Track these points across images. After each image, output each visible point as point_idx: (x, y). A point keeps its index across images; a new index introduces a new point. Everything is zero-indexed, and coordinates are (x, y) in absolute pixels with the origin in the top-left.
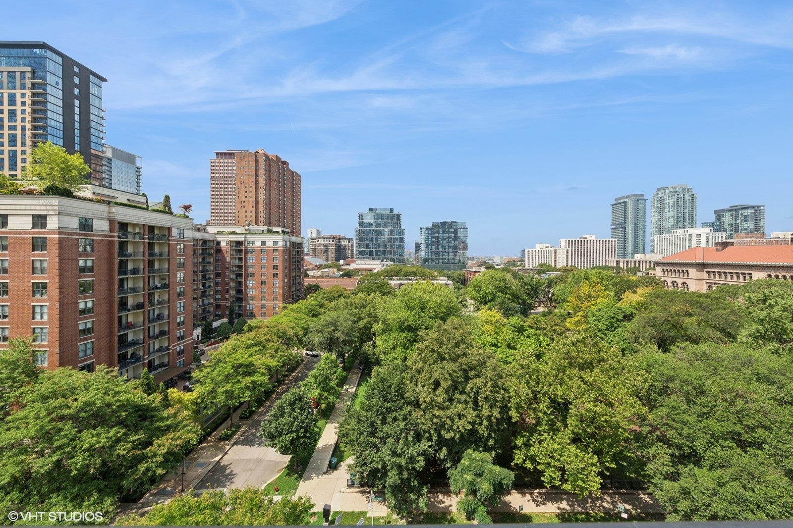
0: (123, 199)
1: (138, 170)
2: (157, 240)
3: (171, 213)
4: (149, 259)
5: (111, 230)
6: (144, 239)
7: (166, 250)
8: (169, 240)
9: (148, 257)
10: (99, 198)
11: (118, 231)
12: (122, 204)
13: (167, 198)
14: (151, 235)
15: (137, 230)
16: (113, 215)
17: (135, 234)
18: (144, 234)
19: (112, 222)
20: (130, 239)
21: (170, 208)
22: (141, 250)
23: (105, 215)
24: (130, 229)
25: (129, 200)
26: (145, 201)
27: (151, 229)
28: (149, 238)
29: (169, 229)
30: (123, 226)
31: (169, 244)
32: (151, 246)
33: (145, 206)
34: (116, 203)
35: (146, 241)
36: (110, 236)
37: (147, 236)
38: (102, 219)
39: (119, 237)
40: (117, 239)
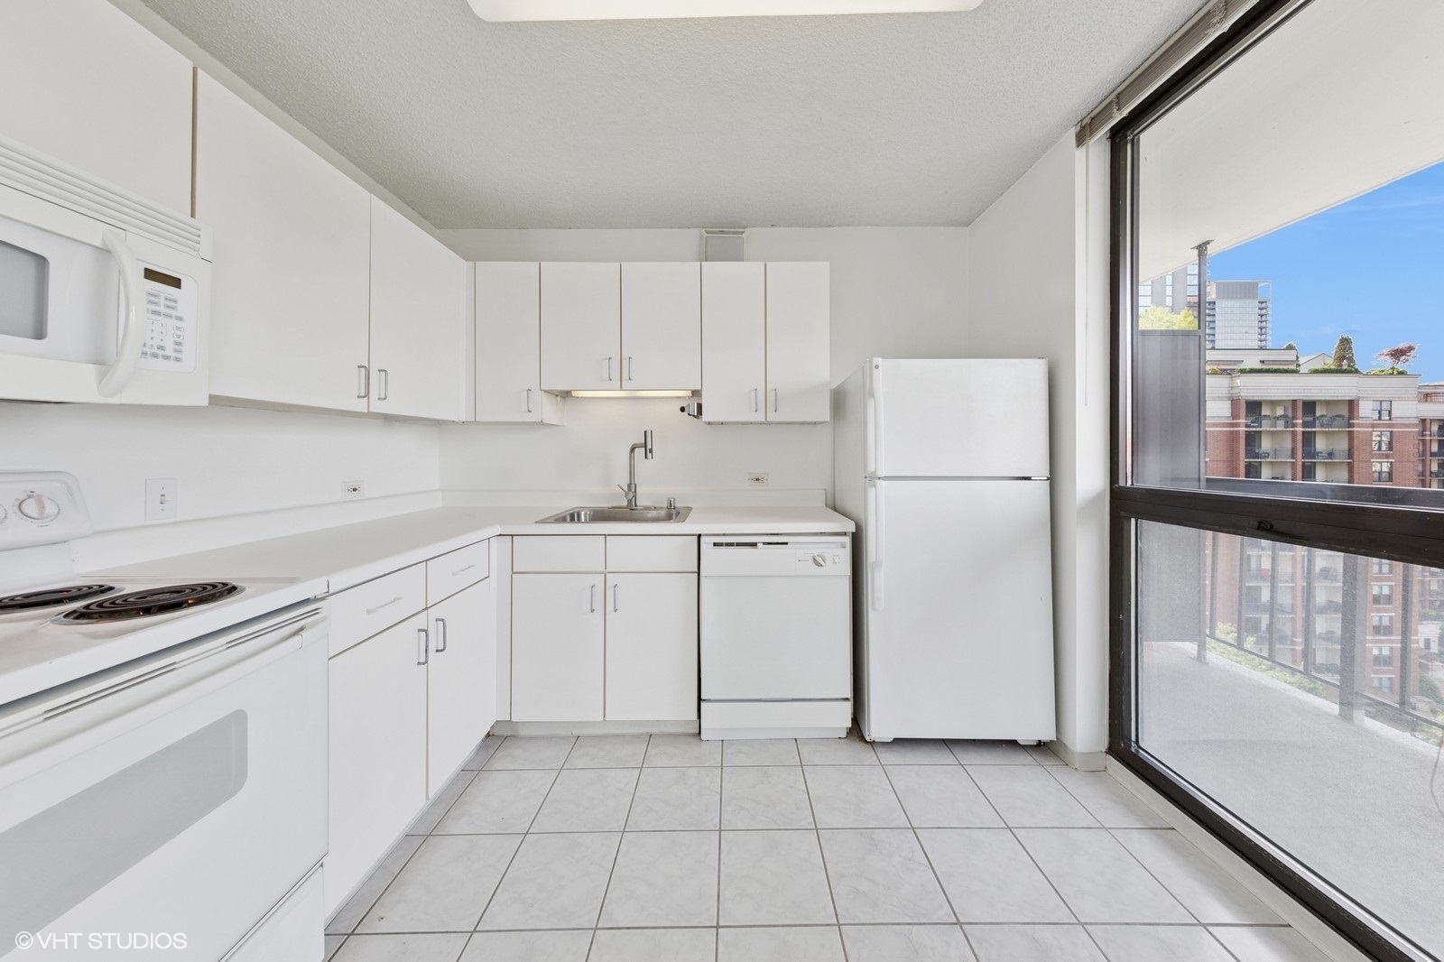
0: (1252, 361)
1: (1264, 305)
2: (1322, 426)
3: (1357, 371)
4: (1303, 463)
5: (1235, 415)
6: (1294, 425)
7: (1343, 445)
8: (1351, 425)
9: (1303, 458)
10: (1215, 367)
11: (1247, 416)
12: (1252, 371)
13: (1345, 343)
14: (1309, 419)
15: (1280, 412)
16: (1237, 391)
17: (1277, 418)
18: (1294, 417)
19: (1235, 402)
20: (1266, 426)
21: (1351, 360)
22: (1288, 445)
23: (1224, 393)
24: (1265, 411)
25: (1262, 362)
26: (1295, 358)
27: (1310, 406)
28: (1305, 425)
29: (1352, 405)
30: (1254, 407)
31: (1351, 434)
32: (1308, 439)
33: (1293, 367)
34: (1243, 371)
35: (1300, 429)
36: (1232, 425)
37: (1300, 421)
38: (1221, 399)
39: (1247, 426)
40: (1243, 429)
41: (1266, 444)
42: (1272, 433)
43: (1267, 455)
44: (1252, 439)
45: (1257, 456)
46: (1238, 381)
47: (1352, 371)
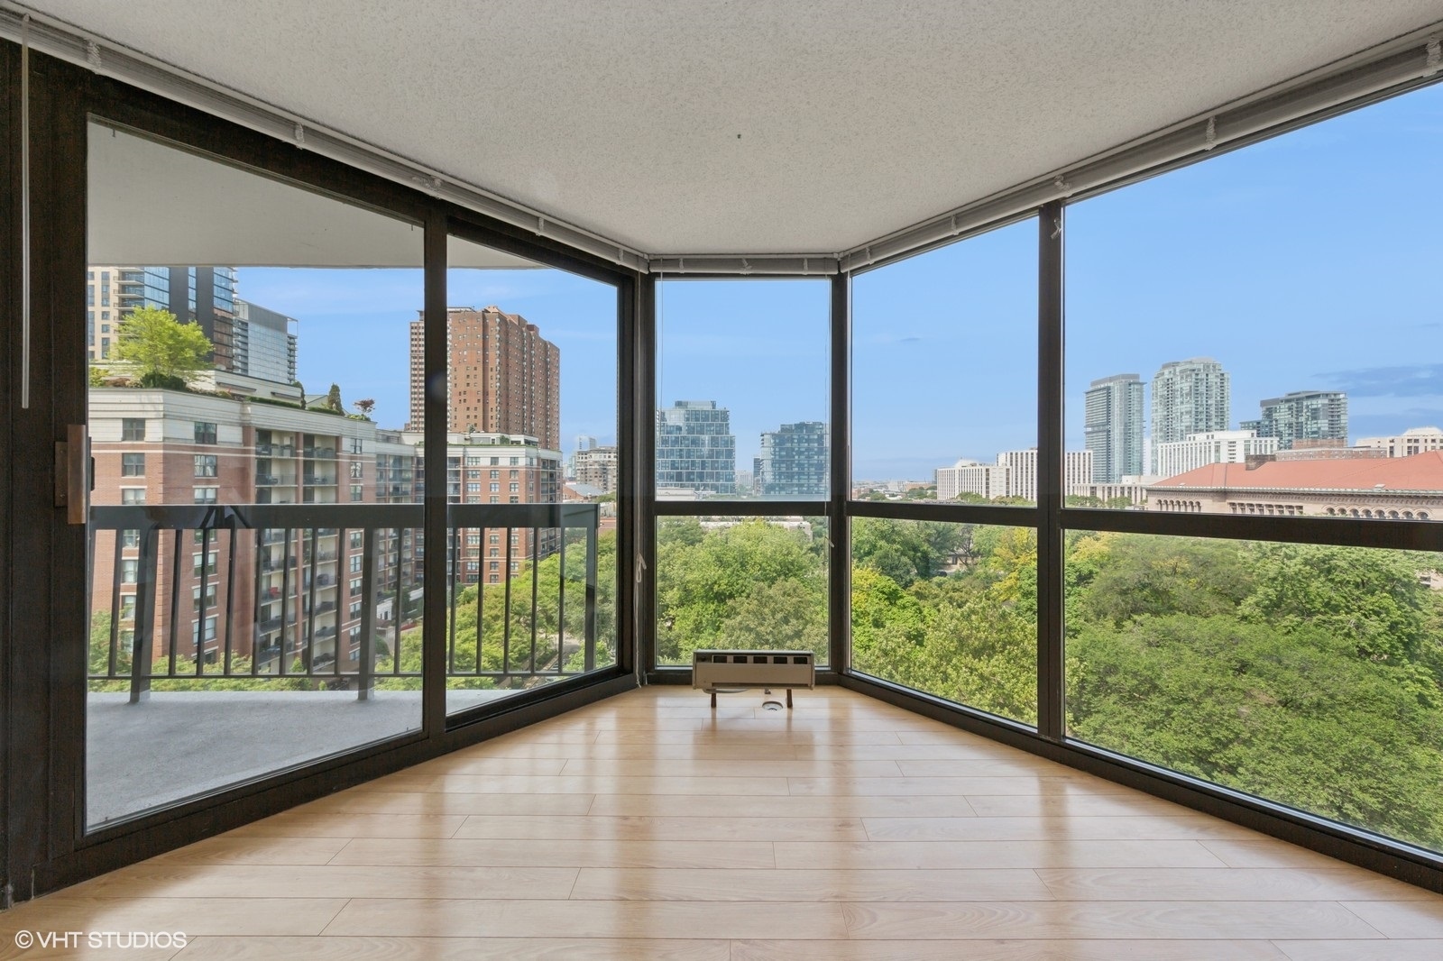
0: (263, 392)
1: (292, 341)
2: (319, 456)
4: (305, 488)
5: (246, 442)
6: (297, 455)
7: (332, 473)
8: (337, 457)
9: (304, 483)
10: (226, 391)
11: (257, 444)
12: (262, 401)
13: (335, 389)
14: (309, 450)
15: (287, 442)
16: (248, 418)
17: (284, 447)
18: (297, 448)
19: (246, 428)
20: (275, 455)
21: (339, 405)
22: (293, 472)
23: (236, 418)
24: (275, 440)
25: (273, 394)
26: (299, 395)
27: (309, 439)
28: (305, 454)
29: (338, 439)
30: (265, 435)
31: (337, 463)
32: (308, 466)
33: (299, 403)
34: (254, 400)
35: (301, 458)
36: (243, 451)
37: (301, 451)
38: (231, 424)
39: (257, 453)
40: (254, 456)
41: (275, 471)
42: (280, 460)
43: (275, 481)
44: (263, 465)
45: (267, 482)
46: (249, 408)
47: (340, 413)
